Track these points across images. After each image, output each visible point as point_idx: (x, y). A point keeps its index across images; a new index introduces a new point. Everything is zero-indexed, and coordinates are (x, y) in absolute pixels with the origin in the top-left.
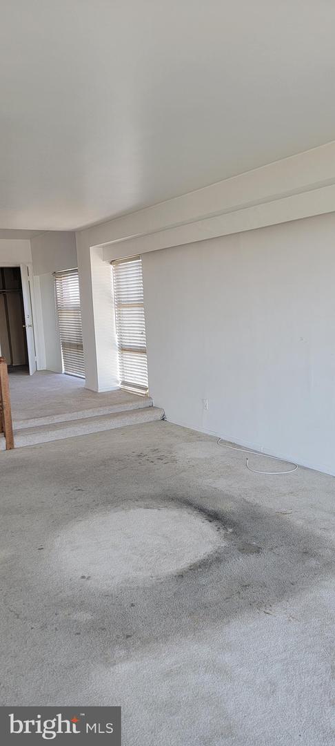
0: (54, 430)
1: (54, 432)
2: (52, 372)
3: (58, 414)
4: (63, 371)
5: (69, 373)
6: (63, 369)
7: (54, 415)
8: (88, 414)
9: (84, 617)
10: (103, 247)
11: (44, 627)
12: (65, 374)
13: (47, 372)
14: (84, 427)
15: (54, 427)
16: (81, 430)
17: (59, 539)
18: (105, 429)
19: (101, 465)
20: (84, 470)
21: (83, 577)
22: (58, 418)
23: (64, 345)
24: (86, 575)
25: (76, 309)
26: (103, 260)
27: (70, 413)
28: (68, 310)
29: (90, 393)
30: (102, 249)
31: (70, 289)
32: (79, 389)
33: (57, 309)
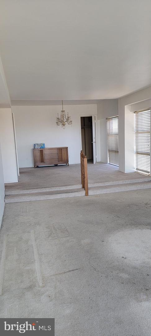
0: (105, 189)
1: (105, 190)
2: (103, 163)
3: (107, 182)
4: (108, 163)
5: (111, 163)
6: (108, 162)
7: (106, 182)
8: (121, 182)
9: (125, 276)
10: (131, 105)
11: (107, 277)
12: (109, 164)
13: (101, 163)
14: (119, 188)
15: (106, 187)
16: (117, 190)
17: (110, 238)
18: (128, 190)
19: (128, 207)
20: (120, 208)
21: (123, 257)
22: (107, 183)
23: (109, 151)
24: (125, 257)
25: (116, 134)
26: (131, 112)
27: (112, 181)
28: (112, 135)
29: (121, 173)
30: (130, 106)
31: (114, 125)
32: (116, 171)
33: (106, 134)
